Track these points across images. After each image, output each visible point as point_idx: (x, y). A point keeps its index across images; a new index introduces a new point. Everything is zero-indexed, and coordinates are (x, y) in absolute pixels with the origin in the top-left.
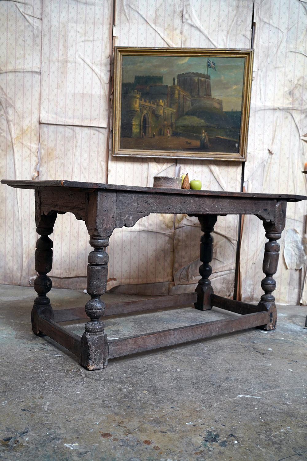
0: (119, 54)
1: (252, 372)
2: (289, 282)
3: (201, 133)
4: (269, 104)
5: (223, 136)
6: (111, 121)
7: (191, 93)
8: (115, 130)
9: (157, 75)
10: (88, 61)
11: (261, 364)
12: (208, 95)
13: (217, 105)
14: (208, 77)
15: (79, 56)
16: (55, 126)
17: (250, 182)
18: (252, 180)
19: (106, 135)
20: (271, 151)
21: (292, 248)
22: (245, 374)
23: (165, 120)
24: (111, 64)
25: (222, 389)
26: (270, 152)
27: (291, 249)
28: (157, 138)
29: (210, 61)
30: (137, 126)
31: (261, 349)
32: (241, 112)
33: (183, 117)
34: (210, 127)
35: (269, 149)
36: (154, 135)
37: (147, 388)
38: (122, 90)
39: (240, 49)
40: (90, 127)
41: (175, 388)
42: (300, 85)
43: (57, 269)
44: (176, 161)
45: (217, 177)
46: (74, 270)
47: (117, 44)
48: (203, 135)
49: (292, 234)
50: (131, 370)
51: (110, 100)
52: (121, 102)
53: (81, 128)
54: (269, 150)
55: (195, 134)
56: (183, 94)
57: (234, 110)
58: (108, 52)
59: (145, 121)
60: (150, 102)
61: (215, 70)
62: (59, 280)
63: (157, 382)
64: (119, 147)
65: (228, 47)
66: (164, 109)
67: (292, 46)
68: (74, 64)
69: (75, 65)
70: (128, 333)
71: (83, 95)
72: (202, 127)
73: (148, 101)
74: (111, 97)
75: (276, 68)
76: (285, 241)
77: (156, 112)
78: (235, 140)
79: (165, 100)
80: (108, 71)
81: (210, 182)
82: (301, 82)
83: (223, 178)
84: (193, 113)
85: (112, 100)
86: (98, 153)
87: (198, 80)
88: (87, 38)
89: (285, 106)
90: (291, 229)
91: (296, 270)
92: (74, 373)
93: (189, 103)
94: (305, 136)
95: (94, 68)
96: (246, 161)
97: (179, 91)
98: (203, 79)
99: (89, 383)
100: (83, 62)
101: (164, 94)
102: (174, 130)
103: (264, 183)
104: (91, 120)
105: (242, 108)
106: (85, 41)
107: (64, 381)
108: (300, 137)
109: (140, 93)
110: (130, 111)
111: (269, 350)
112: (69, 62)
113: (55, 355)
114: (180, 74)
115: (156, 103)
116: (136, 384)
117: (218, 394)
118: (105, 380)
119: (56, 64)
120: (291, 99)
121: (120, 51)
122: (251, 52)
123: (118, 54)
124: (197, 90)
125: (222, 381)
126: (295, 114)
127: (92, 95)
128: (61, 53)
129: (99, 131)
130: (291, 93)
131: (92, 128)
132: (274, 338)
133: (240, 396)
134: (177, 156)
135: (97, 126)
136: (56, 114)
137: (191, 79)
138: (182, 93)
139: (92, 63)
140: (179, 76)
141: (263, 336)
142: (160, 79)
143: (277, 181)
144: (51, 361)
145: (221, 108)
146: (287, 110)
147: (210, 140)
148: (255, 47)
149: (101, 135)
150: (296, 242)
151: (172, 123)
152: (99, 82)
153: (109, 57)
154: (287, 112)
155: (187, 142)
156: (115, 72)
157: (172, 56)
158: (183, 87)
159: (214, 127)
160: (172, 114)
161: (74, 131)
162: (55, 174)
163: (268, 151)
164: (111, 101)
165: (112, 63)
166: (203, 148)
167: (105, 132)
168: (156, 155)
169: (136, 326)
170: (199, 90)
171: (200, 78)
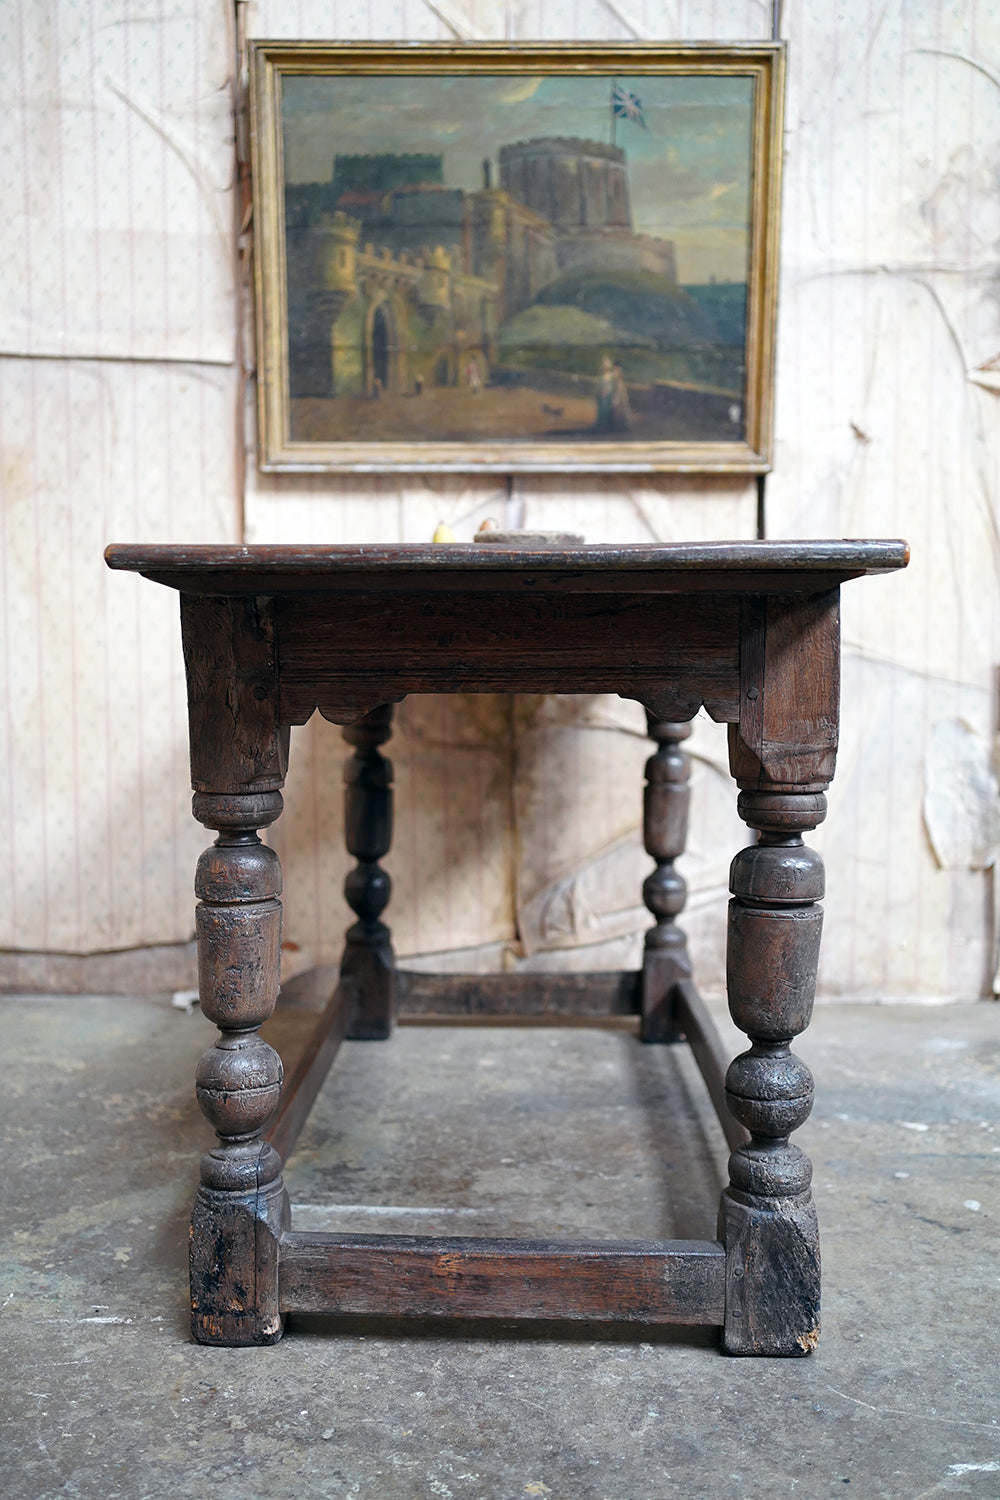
0: (269, 68)
1: (953, 1326)
2: (947, 915)
3: (597, 371)
4: (849, 255)
5: (680, 380)
6: (247, 337)
7: (554, 216)
8: (267, 370)
9: (419, 151)
10: (145, 103)
11: (967, 1281)
12: (621, 224)
13: (653, 263)
14: (616, 154)
15: (107, 82)
16: (27, 363)
19: (232, 392)
20: (862, 429)
21: (954, 789)
22: (929, 1343)
23: (459, 325)
24: (235, 113)
25: (863, 1435)
26: (860, 435)
27: (951, 794)
28: (430, 394)
29: (621, 90)
30: (352, 354)
31: (938, 1208)
32: (747, 288)
33: (529, 312)
34: (633, 346)
35: (857, 422)
36: (419, 387)
37: (540, 1466)
38: (287, 214)
39: (733, 42)
40: (167, 361)
41: (661, 1449)
42: (959, 177)
43: (64, 920)
44: (507, 483)
46: (130, 922)
47: (258, 28)
48: (608, 377)
49: (952, 737)
50: (444, 1368)
51: (240, 253)
52: (283, 260)
53: (129, 366)
54: (855, 428)
55: (575, 377)
56: (526, 221)
57: (720, 279)
58: (221, 63)
59: (381, 331)
60: (396, 257)
61: (643, 126)
62: (74, 962)
63: (573, 1424)
64: (287, 434)
65: (684, 36)
66: (454, 281)
67: (923, 29)
68: (86, 115)
69: (94, 119)
70: (386, 1176)
71: (131, 237)
72: (601, 346)
73: (388, 252)
74: (244, 242)
75: (866, 115)
76: (928, 765)
77: (424, 296)
78: (727, 392)
79: (457, 248)
80: (225, 141)
82: (961, 166)
84: (563, 295)
85: (247, 254)
86: (203, 462)
87: (579, 166)
88: (132, 10)
89: (908, 258)
90: (949, 720)
91: (973, 870)
92: (193, 1415)
93: (546, 257)
94: (984, 369)
95: (169, 127)
96: (771, 471)
97: (508, 212)
98: (597, 163)
99: (272, 1464)
100: (120, 107)
101: (450, 224)
102: (495, 360)
104: (167, 335)
105: (750, 268)
106: (126, 21)
107: (154, 1465)
108: (965, 371)
109: (359, 222)
110: (321, 293)
111: (972, 1211)
112: (69, 106)
113: (97, 1320)
114: (511, 148)
115: (420, 262)
116: (483, 1446)
117: (860, 1466)
118: (340, 1437)
119: (17, 114)
120: (927, 233)
121: (270, 58)
122: (774, 52)
123: (265, 70)
124: (576, 206)
125: (846, 1388)
126: (944, 287)
127: (165, 235)
128: (31, 69)
129: (201, 378)
130: (927, 210)
131: (173, 367)
132: (963, 1153)
133: (961, 1469)
134: (512, 463)
135: (193, 356)
136: (28, 314)
137: (551, 164)
138: (521, 220)
139: (162, 111)
140: (505, 154)
141: (918, 1145)
142: (432, 166)
144: (79, 1352)
145: (672, 273)
146: (914, 273)
147: (635, 399)
148: (785, 34)
149: (211, 393)
150: (968, 765)
151: (485, 337)
152: (190, 183)
153: (228, 86)
154: (917, 281)
155: (547, 409)
156: (254, 142)
157: (472, 75)
158: (521, 194)
159: (646, 347)
160: (484, 301)
161: (101, 379)
162: (38, 552)
163: (850, 433)
164: (245, 260)
165: (243, 110)
166: (608, 427)
167: (229, 379)
168: (432, 462)
169: (413, 1140)
170: (583, 207)
171: (587, 159)
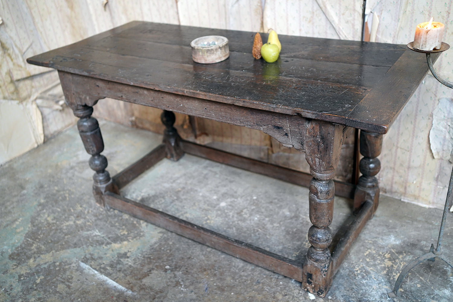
2: (436, 176)
17: (376, 14)
18: (381, 11)
21: (446, 128)
27: (444, 129)
45: (322, 6)
49: (448, 106)
76: (434, 116)
81: (313, 13)
83: (332, 6)
90: (447, 99)
91: (449, 163)
103: (401, 17)
143: (427, 13)
